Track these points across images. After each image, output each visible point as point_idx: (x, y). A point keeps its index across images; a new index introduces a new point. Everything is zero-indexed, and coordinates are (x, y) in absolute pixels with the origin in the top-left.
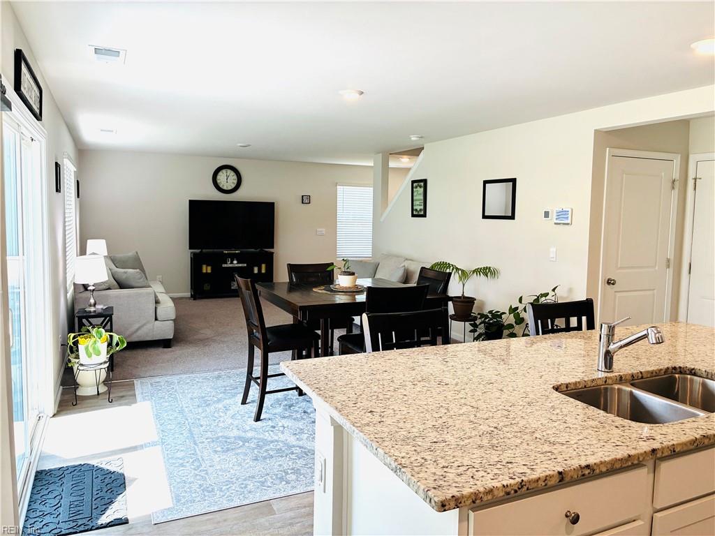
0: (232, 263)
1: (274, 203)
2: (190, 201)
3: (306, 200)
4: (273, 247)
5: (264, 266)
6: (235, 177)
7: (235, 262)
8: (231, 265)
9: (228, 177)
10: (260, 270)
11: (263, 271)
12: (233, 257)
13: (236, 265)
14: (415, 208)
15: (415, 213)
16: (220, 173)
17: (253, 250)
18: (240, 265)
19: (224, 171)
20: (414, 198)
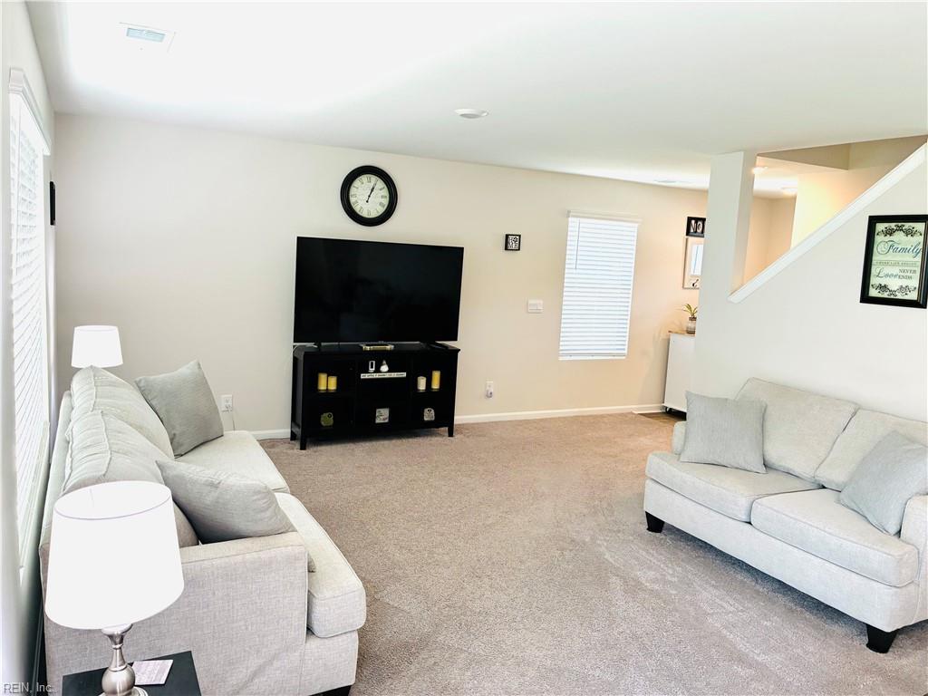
0: (378, 371)
1: (461, 249)
4: (456, 338)
5: (436, 376)
6: (385, 192)
7: (385, 368)
8: (376, 376)
9: (371, 190)
10: (429, 383)
11: (436, 385)
13: (387, 375)
14: (878, 281)
15: (876, 293)
16: (356, 183)
18: (394, 375)
19: (364, 178)
20: (878, 259)
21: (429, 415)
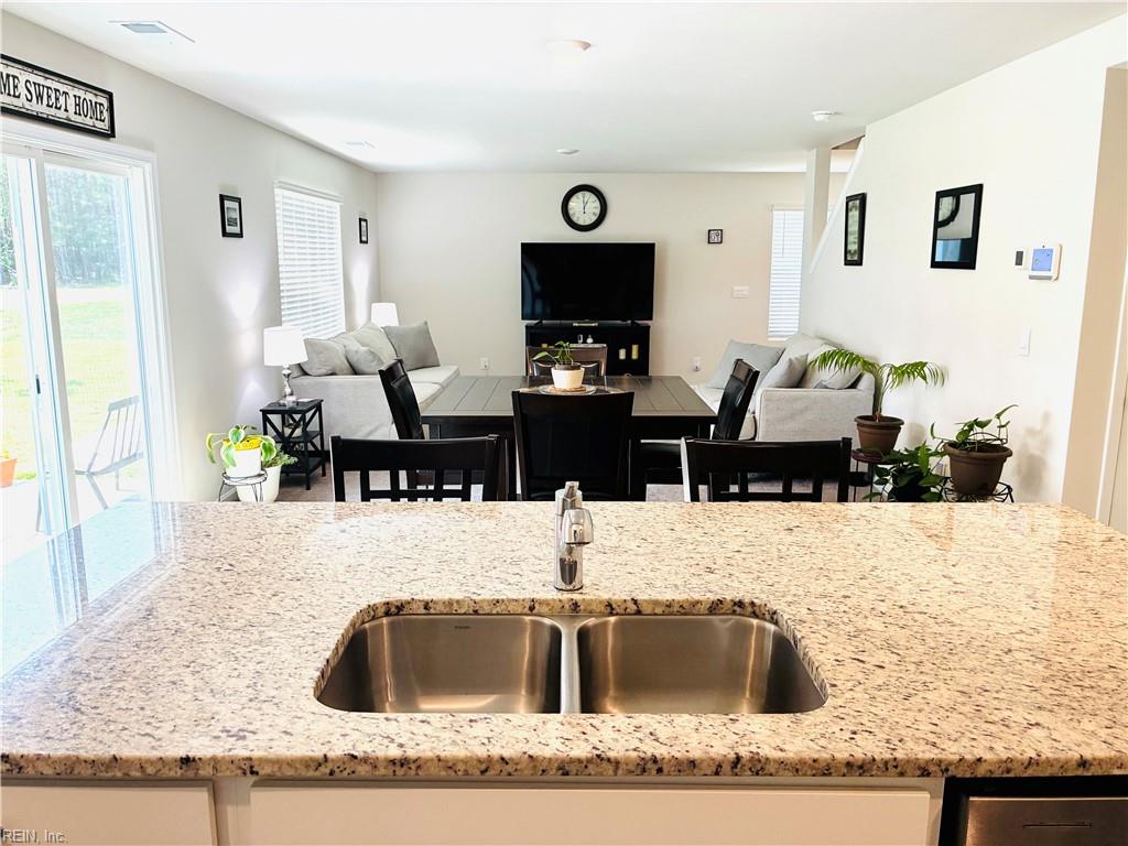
0: (585, 342)
1: (652, 245)
2: (523, 245)
3: (715, 237)
4: (651, 318)
5: (635, 348)
6: (597, 204)
7: (590, 340)
8: (582, 346)
9: (585, 204)
10: (629, 353)
11: (635, 356)
12: (586, 332)
13: (591, 346)
14: (849, 248)
15: (849, 258)
16: (574, 199)
17: (619, 322)
18: (597, 346)
19: (580, 194)
20: (849, 230)
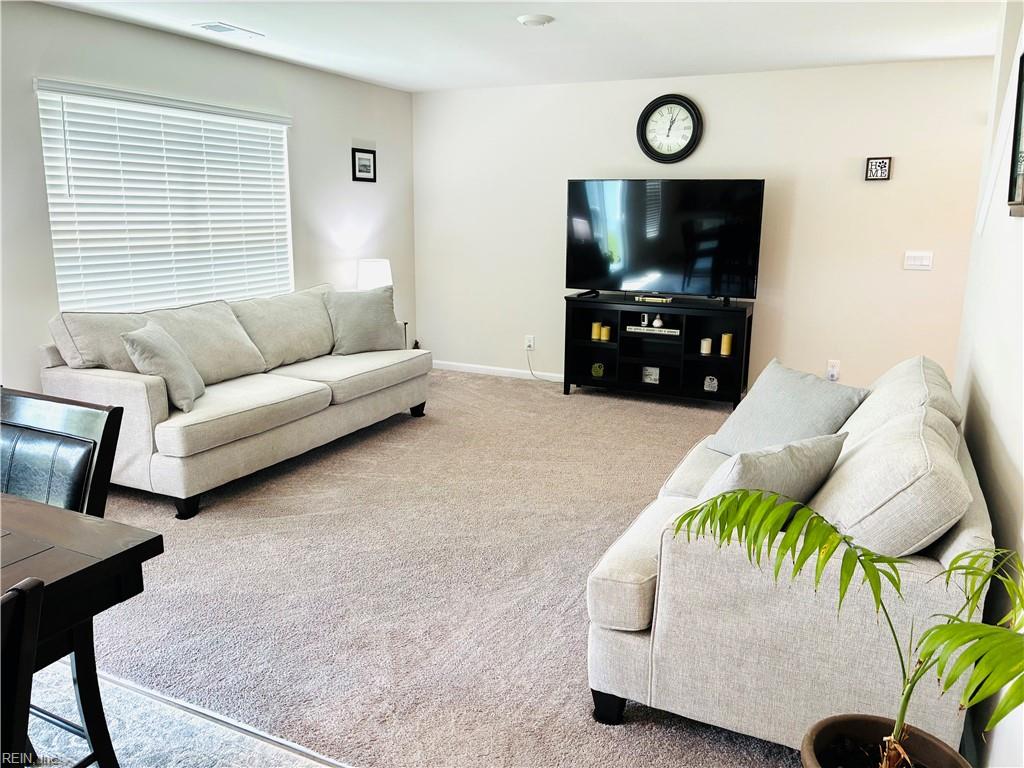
0: (650, 325)
2: (570, 182)
3: (878, 170)
4: (752, 295)
5: (726, 339)
6: (690, 124)
7: (657, 323)
8: (647, 330)
9: (671, 122)
10: (716, 346)
11: (725, 350)
12: (654, 311)
13: (658, 331)
18: (666, 332)
19: (664, 109)
21: (711, 384)
